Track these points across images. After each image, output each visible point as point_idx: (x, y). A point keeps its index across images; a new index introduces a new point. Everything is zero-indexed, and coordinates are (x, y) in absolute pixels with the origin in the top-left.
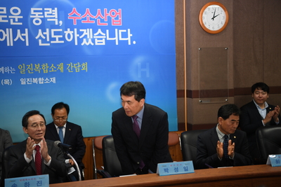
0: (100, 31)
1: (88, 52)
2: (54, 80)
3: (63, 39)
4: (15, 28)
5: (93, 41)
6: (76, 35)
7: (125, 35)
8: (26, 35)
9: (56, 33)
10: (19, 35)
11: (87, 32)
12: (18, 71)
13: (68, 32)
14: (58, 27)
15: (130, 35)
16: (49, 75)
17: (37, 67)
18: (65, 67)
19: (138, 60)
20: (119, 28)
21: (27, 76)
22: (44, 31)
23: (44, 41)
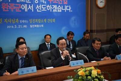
0: (59, 6)
1: (55, 14)
2: (42, 26)
3: (46, 9)
4: (28, 4)
5: (57, 10)
6: (51, 8)
7: (68, 8)
8: (32, 7)
9: (44, 7)
10: (30, 7)
11: (55, 6)
12: (29, 22)
13: (48, 6)
14: (44, 4)
15: (70, 8)
16: (41, 24)
17: (37, 20)
18: (47, 20)
19: (73, 18)
20: (66, 5)
21: (32, 24)
22: (39, 5)
23: (39, 10)
